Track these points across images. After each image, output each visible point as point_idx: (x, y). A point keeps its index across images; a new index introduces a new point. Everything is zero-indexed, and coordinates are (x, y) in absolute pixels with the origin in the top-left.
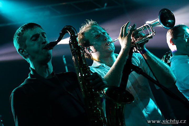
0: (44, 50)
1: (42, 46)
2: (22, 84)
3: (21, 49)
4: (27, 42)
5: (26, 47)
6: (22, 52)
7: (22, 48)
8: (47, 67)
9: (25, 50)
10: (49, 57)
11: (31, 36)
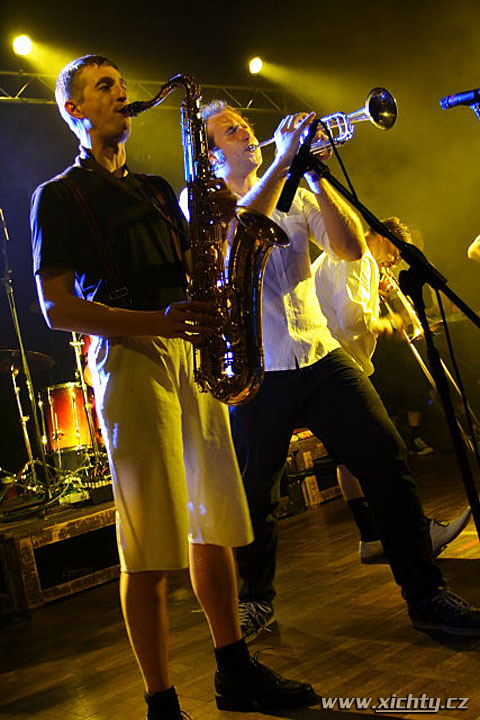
0: (118, 114)
1: (116, 103)
2: (58, 177)
3: (72, 104)
4: (87, 91)
5: (82, 100)
6: (73, 110)
7: (75, 103)
8: (116, 151)
9: (79, 108)
10: (126, 132)
11: (97, 80)
